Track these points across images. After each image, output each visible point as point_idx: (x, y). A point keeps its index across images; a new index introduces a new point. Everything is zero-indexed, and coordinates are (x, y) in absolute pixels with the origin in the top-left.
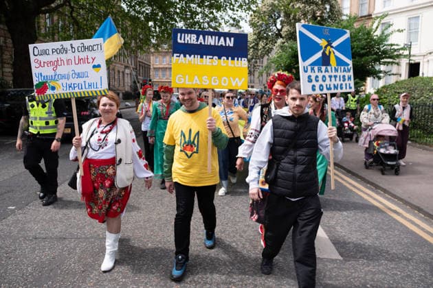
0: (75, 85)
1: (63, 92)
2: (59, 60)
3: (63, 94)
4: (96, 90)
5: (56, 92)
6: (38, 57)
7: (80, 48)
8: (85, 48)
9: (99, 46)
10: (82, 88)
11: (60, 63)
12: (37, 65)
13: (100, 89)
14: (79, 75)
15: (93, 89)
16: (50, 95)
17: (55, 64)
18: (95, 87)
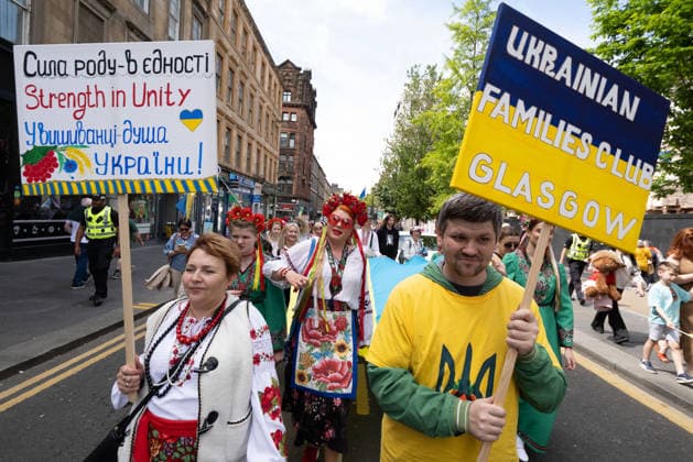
0: (130, 162)
1: (97, 177)
2: (92, 90)
3: (97, 183)
4: (186, 177)
5: (77, 176)
6: (36, 81)
7: (150, 63)
8: (164, 65)
9: (203, 61)
10: (147, 171)
11: (93, 101)
12: (33, 102)
13: (195, 176)
14: (141, 136)
15: (176, 176)
16: (60, 184)
17: (81, 103)
18: (183, 169)
